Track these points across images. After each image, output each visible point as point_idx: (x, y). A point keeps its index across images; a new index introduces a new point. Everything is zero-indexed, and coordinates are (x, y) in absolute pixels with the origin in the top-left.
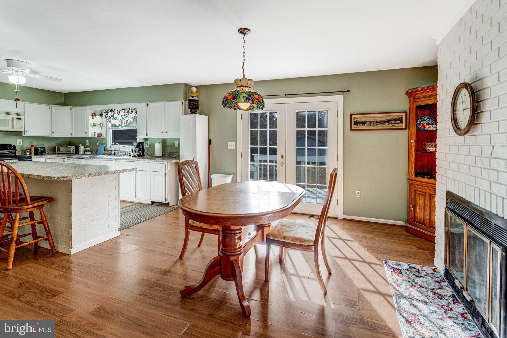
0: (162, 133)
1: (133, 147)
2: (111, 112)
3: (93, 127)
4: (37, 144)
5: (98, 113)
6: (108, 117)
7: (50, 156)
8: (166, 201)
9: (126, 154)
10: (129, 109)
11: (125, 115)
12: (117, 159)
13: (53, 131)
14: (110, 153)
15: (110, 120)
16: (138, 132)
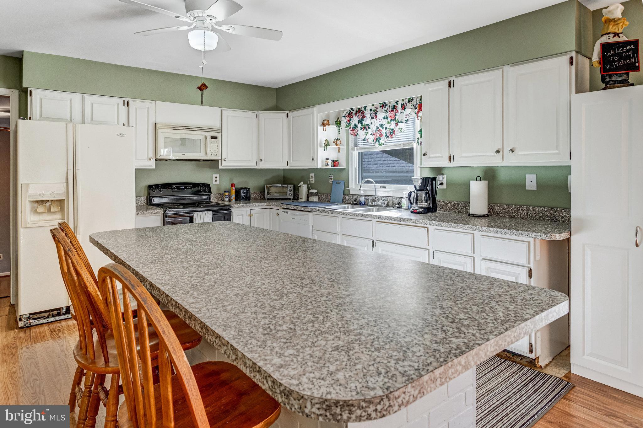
0: (498, 152)
1: (411, 188)
2: (358, 114)
3: (325, 148)
4: (239, 182)
5: (332, 120)
6: (353, 125)
7: (257, 204)
8: (531, 351)
9: (390, 204)
10: (397, 103)
11: (387, 118)
12: (381, 217)
13: (261, 158)
14: (355, 200)
15: (355, 131)
16: (425, 154)
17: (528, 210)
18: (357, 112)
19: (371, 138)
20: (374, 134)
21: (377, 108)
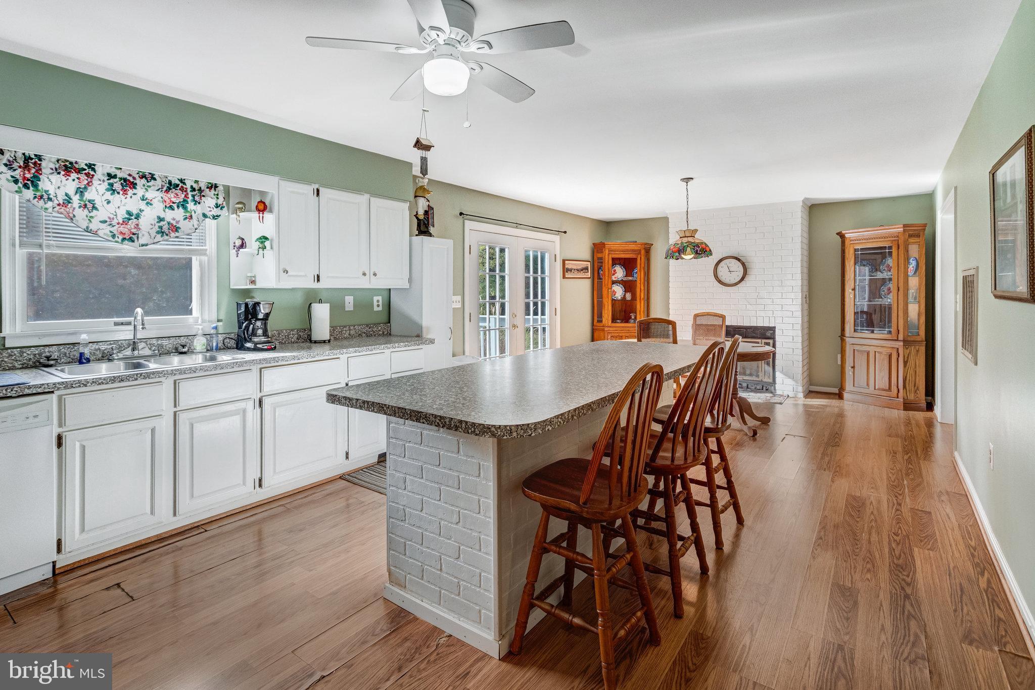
0: (364, 274)
15: (69, 209)
16: (286, 271)
17: (350, 330)
18: (68, 168)
19: (105, 230)
20: (118, 224)
21: (134, 178)
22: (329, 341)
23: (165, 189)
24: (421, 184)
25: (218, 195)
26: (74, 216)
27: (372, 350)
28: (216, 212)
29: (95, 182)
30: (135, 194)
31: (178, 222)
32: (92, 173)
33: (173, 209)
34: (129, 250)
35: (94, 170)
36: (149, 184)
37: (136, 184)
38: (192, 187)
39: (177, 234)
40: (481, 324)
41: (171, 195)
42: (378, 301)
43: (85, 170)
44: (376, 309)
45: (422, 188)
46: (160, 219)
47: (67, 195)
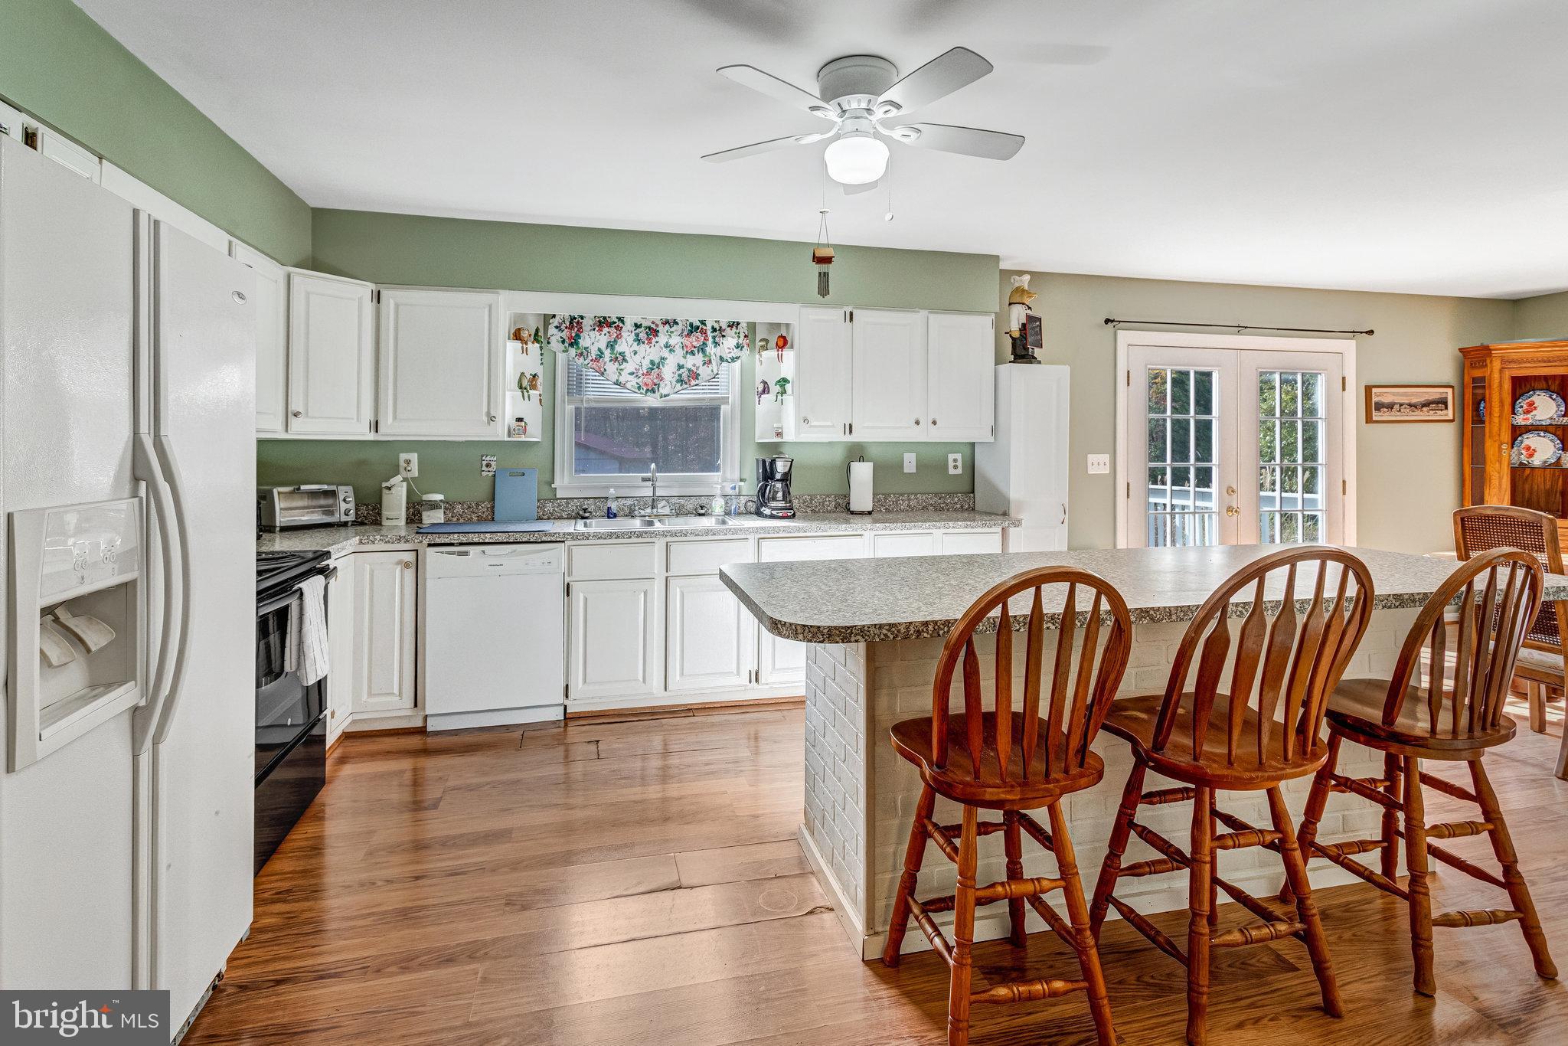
0: (917, 422)
2: (606, 330)
14: (584, 511)
15: (601, 364)
16: (806, 420)
17: (909, 500)
18: (602, 323)
19: (633, 382)
20: (643, 374)
21: (657, 326)
22: (870, 513)
23: (686, 333)
24: (1017, 285)
25: (739, 333)
26: (605, 370)
27: (911, 529)
28: (736, 353)
29: (625, 334)
30: (657, 342)
31: (698, 368)
32: (621, 325)
33: (694, 355)
34: (652, 401)
35: (623, 322)
36: (672, 330)
37: (658, 331)
38: (713, 327)
39: (697, 382)
40: (1152, 500)
41: (693, 339)
42: (955, 461)
43: (615, 323)
44: (952, 471)
45: (1019, 291)
46: (680, 367)
47: (599, 350)
